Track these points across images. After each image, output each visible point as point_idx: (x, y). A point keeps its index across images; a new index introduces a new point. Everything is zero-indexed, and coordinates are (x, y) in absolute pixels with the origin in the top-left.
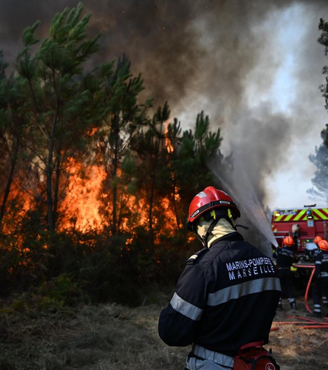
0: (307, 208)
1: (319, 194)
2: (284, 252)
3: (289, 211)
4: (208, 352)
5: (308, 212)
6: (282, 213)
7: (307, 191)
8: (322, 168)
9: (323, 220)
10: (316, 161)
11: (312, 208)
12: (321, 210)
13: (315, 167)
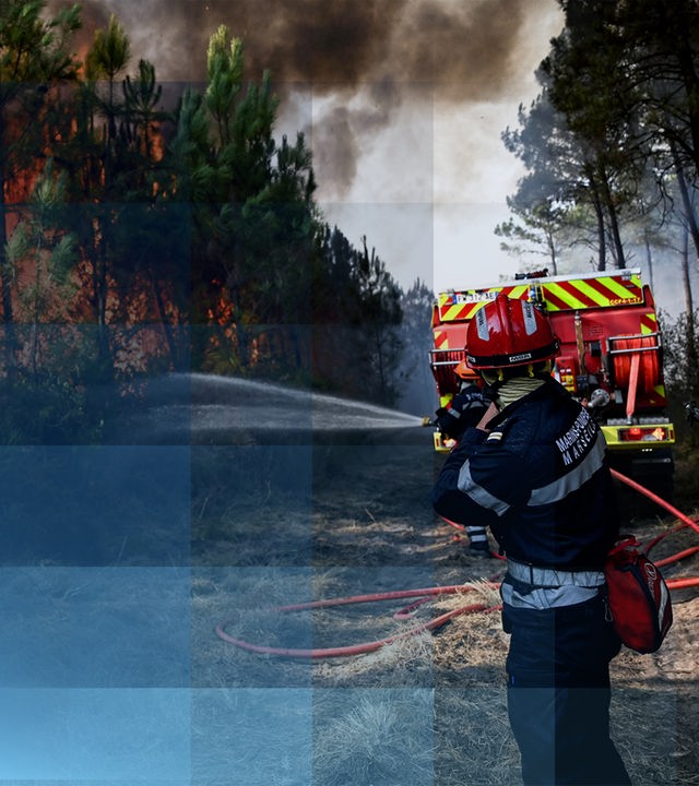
0: (528, 282)
1: (530, 237)
2: (472, 400)
3: (480, 292)
4: (561, 575)
5: (530, 293)
6: (462, 296)
7: (497, 231)
8: (538, 166)
9: (573, 312)
10: (520, 146)
11: (541, 280)
12: (565, 285)
13: (520, 163)
